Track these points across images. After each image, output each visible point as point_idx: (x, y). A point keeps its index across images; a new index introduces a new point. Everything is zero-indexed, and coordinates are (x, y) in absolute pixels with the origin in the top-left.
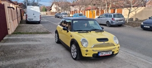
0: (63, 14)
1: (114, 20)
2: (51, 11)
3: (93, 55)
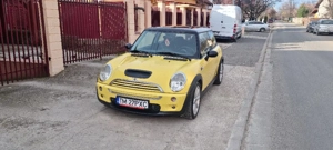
2: (317, 15)
3: (111, 98)
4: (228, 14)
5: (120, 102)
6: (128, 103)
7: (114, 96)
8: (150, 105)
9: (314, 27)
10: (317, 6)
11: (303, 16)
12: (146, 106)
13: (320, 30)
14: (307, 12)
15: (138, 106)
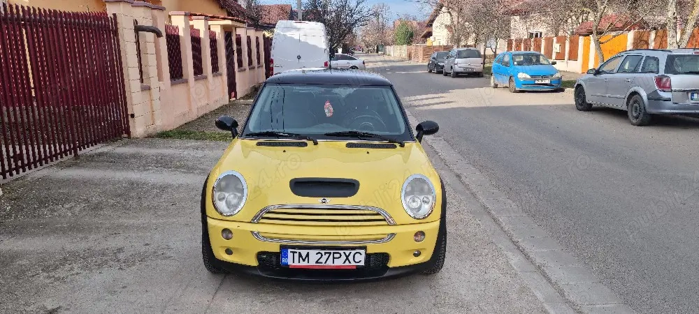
0: (459, 55)
1: (667, 88)
2: (430, 41)
3: (260, 255)
4: (311, 41)
5: (292, 260)
6: (313, 259)
7: (274, 248)
8: (368, 256)
9: (445, 63)
10: (430, 24)
11: (409, 43)
12: (361, 259)
13: (457, 69)
14: (411, 36)
15: (339, 262)
